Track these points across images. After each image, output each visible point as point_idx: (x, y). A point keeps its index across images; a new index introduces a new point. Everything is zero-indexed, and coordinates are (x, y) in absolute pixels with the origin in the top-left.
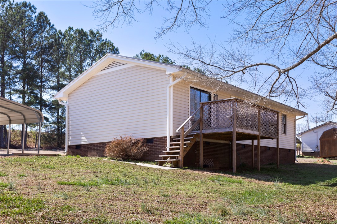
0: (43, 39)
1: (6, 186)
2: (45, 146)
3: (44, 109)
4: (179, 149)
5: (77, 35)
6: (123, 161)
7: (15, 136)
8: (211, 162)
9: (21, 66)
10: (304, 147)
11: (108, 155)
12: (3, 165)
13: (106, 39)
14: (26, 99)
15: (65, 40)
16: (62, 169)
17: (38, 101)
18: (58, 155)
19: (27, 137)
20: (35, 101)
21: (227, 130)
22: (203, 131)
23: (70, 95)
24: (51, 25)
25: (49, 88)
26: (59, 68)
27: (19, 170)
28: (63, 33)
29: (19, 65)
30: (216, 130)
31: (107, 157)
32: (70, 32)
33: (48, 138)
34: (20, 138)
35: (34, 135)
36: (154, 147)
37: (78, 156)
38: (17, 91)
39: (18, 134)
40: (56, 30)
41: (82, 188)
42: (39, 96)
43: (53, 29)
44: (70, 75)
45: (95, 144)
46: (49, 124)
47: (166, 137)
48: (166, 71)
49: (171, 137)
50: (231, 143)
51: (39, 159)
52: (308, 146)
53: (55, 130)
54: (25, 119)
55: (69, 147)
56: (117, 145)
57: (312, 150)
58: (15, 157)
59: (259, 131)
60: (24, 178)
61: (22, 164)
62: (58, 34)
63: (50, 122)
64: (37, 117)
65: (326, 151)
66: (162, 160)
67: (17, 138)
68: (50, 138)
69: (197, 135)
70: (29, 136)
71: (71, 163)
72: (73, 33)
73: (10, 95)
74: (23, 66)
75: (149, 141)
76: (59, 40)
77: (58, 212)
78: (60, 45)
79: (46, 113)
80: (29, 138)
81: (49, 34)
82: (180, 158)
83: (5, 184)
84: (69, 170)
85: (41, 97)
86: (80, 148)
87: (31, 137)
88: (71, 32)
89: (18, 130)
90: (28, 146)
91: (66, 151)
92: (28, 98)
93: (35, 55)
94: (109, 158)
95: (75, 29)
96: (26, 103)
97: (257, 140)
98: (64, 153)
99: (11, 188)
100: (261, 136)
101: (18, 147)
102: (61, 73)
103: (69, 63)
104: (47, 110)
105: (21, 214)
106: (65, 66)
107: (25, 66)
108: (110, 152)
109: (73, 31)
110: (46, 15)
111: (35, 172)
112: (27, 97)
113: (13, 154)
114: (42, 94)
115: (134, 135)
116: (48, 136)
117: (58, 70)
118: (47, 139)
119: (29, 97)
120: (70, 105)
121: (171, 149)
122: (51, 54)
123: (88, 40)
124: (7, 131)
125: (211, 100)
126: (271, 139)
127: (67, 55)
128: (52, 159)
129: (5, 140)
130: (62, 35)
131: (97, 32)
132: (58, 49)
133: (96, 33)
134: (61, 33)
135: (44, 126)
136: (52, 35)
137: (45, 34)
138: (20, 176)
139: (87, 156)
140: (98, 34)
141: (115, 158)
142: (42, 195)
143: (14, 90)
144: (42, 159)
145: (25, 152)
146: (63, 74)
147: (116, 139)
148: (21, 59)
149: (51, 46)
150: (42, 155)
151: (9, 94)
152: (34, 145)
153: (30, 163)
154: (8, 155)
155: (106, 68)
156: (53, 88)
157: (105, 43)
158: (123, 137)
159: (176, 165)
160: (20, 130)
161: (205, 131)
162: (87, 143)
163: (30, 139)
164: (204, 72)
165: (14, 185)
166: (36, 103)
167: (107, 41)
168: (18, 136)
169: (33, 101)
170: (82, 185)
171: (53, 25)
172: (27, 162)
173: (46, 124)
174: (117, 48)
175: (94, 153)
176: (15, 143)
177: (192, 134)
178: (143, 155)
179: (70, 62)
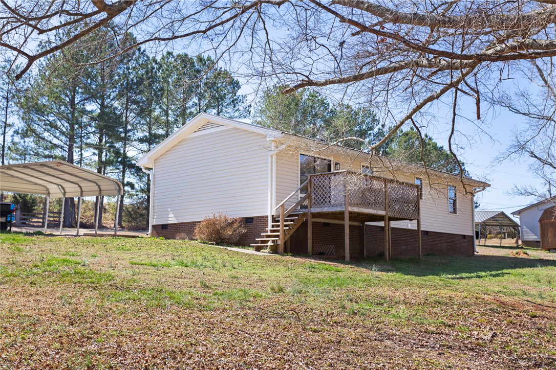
0: (129, 71)
1: (79, 264)
2: (128, 225)
3: (127, 171)
4: (278, 231)
5: (179, 62)
6: (216, 245)
7: (85, 210)
8: (331, 250)
9: (99, 111)
10: (524, 232)
11: (198, 237)
12: (74, 246)
13: (221, 68)
14: (103, 156)
15: (161, 71)
16: (138, 251)
17: (120, 159)
18: (138, 237)
19: (103, 212)
20: (115, 160)
21: (339, 209)
22: (311, 209)
23: (156, 161)
24: (142, 51)
25: (135, 140)
26: (151, 111)
27: (92, 251)
28: (158, 61)
29: (95, 109)
30: (326, 208)
31: (197, 240)
32: (168, 59)
33: (132, 213)
34: (92, 213)
35: (113, 209)
36: (254, 228)
37: (162, 238)
38: (89, 145)
39: (90, 207)
40: (148, 57)
41: (152, 268)
42: (122, 151)
43: (144, 56)
44: (168, 121)
45: (185, 223)
46: (134, 193)
47: (267, 217)
48: (265, 137)
49: (273, 216)
50: (361, 225)
51: (114, 240)
52: (530, 232)
53: (143, 201)
54: (100, 191)
55: (153, 226)
56: (209, 225)
57: (536, 237)
58: (87, 237)
59: (385, 210)
60: (97, 259)
61: (95, 245)
62: (151, 63)
63: (136, 189)
64: (114, 189)
65: (550, 240)
66: (260, 245)
67: (88, 213)
68: (136, 213)
69: (304, 215)
70: (105, 209)
71: (150, 245)
72: (173, 59)
73: (81, 151)
74: (101, 109)
75: (248, 220)
76: (152, 72)
77: (125, 283)
78: (153, 79)
79: (131, 176)
80: (105, 213)
81: (137, 63)
82: (279, 242)
83: (78, 262)
84: (145, 253)
85: (125, 153)
86: (167, 228)
87: (108, 212)
88: (170, 58)
89: (89, 200)
90: (104, 225)
91: (149, 232)
92: (106, 155)
93: (117, 93)
94: (199, 241)
95: (175, 54)
96: (103, 162)
97: (383, 222)
98: (147, 235)
99: (84, 266)
100: (389, 217)
101: (89, 226)
102: (154, 118)
103: (166, 103)
104: (132, 172)
105: (94, 283)
106: (161, 108)
107: (103, 110)
108: (201, 233)
109: (173, 57)
110: (134, 37)
111: (108, 254)
112: (104, 154)
113: (84, 234)
114: (127, 149)
115: (230, 213)
116: (133, 210)
117: (149, 115)
118: (131, 215)
119: (108, 154)
120: (156, 174)
121: (272, 231)
122: (141, 92)
123: (194, 70)
124: (74, 202)
125: (330, 171)
126: (409, 221)
127: (164, 93)
128: (129, 241)
129: (72, 216)
130: (156, 63)
131: (208, 58)
132: (150, 85)
133: (206, 59)
134: (155, 61)
135: (128, 196)
136: (142, 64)
137: (132, 64)
138: (93, 256)
139: (174, 238)
140: (209, 60)
141: (207, 242)
142: (113, 271)
143: (86, 144)
144: (118, 240)
145: (99, 232)
146: (157, 119)
147: (208, 218)
148: (98, 100)
149: (140, 81)
150: (119, 236)
151: (79, 150)
152: (112, 224)
153: (104, 245)
154: (77, 235)
155: (200, 130)
156: (141, 141)
157: (219, 74)
158: (216, 216)
159: (275, 250)
160: (92, 201)
161: (313, 209)
162: (176, 222)
163: (107, 214)
164: (374, 113)
165: (86, 263)
166: (117, 162)
167: (221, 71)
168: (90, 209)
169: (113, 159)
170: (153, 266)
171: (144, 51)
172: (101, 243)
173: (131, 193)
174: (237, 81)
175: (183, 235)
176: (85, 221)
177: (298, 213)
178: (240, 238)
179: (168, 102)
